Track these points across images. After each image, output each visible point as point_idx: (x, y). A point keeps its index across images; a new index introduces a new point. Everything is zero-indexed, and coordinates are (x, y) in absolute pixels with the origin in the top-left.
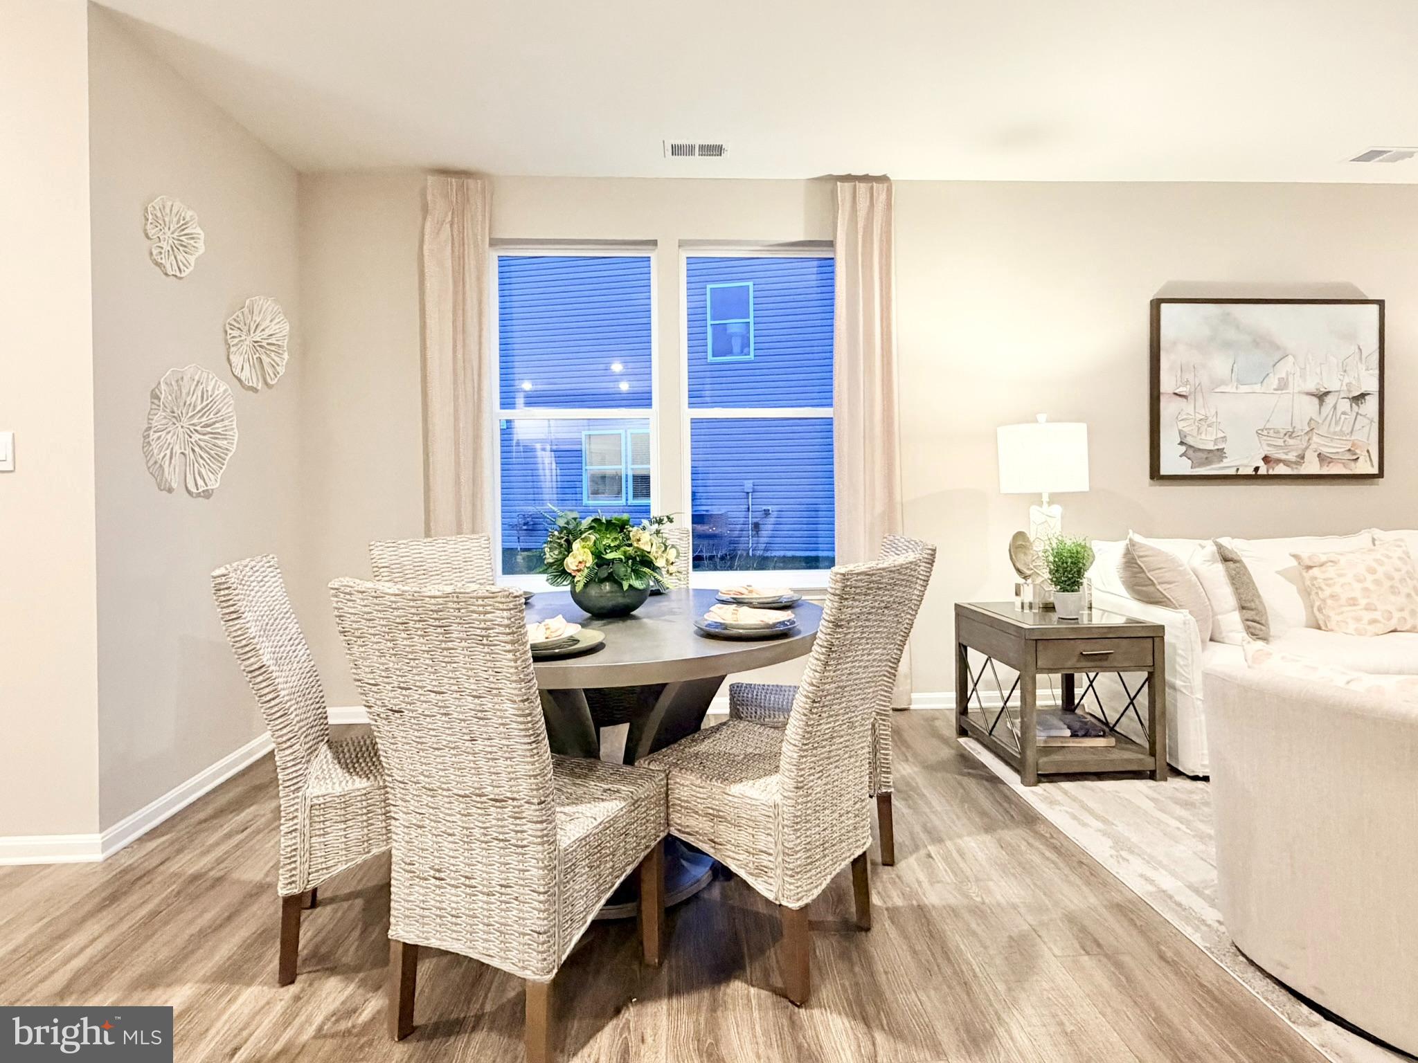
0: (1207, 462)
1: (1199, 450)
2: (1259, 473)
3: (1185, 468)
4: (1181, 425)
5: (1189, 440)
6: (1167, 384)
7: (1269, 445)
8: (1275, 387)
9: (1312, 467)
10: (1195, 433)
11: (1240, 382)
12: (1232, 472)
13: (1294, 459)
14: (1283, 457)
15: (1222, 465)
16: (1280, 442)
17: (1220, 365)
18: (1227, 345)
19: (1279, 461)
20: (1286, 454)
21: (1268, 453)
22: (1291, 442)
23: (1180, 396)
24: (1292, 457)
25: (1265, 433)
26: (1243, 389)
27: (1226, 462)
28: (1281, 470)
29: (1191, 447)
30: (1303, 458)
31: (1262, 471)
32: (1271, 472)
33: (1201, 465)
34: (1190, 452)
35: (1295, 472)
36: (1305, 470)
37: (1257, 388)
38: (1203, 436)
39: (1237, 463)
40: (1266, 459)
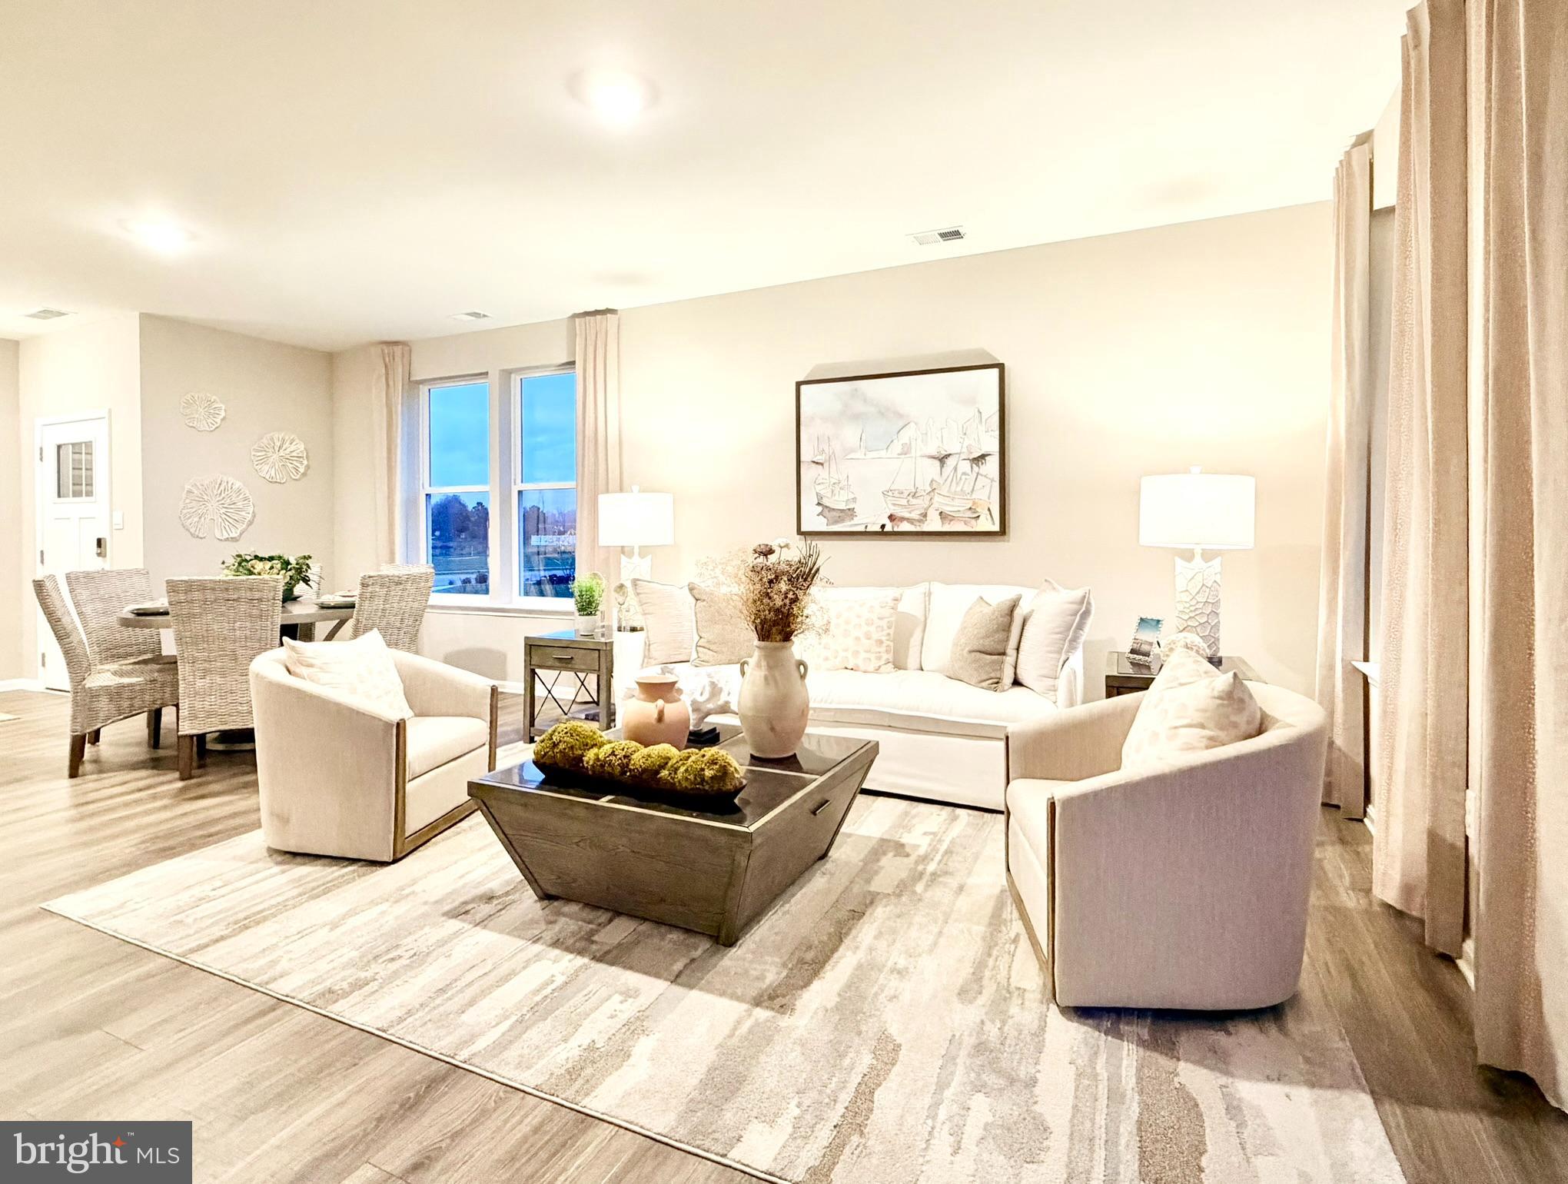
0: (840, 520)
1: (834, 509)
2: (886, 529)
3: (821, 525)
4: (818, 488)
5: (825, 502)
6: (806, 454)
7: (894, 505)
8: (899, 451)
9: (934, 524)
10: (829, 495)
11: (868, 449)
12: (861, 529)
13: (917, 517)
14: (907, 515)
15: (852, 522)
16: (904, 502)
17: (850, 434)
18: (856, 417)
19: (902, 519)
20: (910, 513)
21: (892, 512)
22: (914, 501)
23: (817, 463)
24: (915, 515)
25: (890, 493)
26: (870, 455)
27: (856, 521)
28: (905, 527)
29: (827, 507)
30: (925, 515)
31: (888, 528)
32: (896, 530)
33: (836, 522)
34: (826, 510)
35: (918, 529)
36: (926, 528)
37: (883, 453)
38: (836, 498)
39: (865, 521)
40: (891, 518)
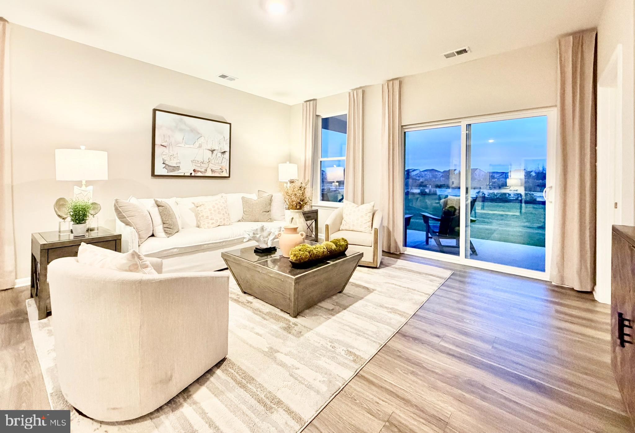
0: (173, 170)
1: (171, 166)
2: (192, 175)
3: (165, 172)
4: (164, 157)
5: (166, 162)
6: (157, 142)
7: (195, 166)
8: (198, 146)
9: (209, 174)
10: (169, 160)
11: (186, 143)
12: (183, 174)
13: (203, 171)
14: (200, 170)
15: (179, 172)
16: (199, 165)
17: (179, 136)
18: (181, 130)
19: (199, 171)
20: (201, 169)
21: (195, 169)
22: (202, 165)
23: (163, 146)
24: (203, 170)
25: (194, 161)
26: (187, 146)
28: (199, 174)
29: (167, 165)
30: (206, 170)
31: (193, 175)
32: (196, 175)
33: (171, 171)
34: (167, 167)
35: (204, 175)
36: (207, 175)
37: (192, 146)
38: (172, 161)
39: (184, 171)
40: (194, 171)
